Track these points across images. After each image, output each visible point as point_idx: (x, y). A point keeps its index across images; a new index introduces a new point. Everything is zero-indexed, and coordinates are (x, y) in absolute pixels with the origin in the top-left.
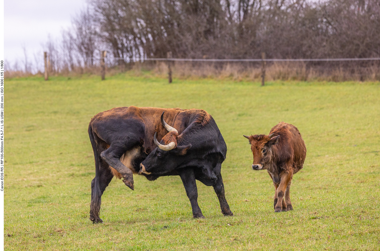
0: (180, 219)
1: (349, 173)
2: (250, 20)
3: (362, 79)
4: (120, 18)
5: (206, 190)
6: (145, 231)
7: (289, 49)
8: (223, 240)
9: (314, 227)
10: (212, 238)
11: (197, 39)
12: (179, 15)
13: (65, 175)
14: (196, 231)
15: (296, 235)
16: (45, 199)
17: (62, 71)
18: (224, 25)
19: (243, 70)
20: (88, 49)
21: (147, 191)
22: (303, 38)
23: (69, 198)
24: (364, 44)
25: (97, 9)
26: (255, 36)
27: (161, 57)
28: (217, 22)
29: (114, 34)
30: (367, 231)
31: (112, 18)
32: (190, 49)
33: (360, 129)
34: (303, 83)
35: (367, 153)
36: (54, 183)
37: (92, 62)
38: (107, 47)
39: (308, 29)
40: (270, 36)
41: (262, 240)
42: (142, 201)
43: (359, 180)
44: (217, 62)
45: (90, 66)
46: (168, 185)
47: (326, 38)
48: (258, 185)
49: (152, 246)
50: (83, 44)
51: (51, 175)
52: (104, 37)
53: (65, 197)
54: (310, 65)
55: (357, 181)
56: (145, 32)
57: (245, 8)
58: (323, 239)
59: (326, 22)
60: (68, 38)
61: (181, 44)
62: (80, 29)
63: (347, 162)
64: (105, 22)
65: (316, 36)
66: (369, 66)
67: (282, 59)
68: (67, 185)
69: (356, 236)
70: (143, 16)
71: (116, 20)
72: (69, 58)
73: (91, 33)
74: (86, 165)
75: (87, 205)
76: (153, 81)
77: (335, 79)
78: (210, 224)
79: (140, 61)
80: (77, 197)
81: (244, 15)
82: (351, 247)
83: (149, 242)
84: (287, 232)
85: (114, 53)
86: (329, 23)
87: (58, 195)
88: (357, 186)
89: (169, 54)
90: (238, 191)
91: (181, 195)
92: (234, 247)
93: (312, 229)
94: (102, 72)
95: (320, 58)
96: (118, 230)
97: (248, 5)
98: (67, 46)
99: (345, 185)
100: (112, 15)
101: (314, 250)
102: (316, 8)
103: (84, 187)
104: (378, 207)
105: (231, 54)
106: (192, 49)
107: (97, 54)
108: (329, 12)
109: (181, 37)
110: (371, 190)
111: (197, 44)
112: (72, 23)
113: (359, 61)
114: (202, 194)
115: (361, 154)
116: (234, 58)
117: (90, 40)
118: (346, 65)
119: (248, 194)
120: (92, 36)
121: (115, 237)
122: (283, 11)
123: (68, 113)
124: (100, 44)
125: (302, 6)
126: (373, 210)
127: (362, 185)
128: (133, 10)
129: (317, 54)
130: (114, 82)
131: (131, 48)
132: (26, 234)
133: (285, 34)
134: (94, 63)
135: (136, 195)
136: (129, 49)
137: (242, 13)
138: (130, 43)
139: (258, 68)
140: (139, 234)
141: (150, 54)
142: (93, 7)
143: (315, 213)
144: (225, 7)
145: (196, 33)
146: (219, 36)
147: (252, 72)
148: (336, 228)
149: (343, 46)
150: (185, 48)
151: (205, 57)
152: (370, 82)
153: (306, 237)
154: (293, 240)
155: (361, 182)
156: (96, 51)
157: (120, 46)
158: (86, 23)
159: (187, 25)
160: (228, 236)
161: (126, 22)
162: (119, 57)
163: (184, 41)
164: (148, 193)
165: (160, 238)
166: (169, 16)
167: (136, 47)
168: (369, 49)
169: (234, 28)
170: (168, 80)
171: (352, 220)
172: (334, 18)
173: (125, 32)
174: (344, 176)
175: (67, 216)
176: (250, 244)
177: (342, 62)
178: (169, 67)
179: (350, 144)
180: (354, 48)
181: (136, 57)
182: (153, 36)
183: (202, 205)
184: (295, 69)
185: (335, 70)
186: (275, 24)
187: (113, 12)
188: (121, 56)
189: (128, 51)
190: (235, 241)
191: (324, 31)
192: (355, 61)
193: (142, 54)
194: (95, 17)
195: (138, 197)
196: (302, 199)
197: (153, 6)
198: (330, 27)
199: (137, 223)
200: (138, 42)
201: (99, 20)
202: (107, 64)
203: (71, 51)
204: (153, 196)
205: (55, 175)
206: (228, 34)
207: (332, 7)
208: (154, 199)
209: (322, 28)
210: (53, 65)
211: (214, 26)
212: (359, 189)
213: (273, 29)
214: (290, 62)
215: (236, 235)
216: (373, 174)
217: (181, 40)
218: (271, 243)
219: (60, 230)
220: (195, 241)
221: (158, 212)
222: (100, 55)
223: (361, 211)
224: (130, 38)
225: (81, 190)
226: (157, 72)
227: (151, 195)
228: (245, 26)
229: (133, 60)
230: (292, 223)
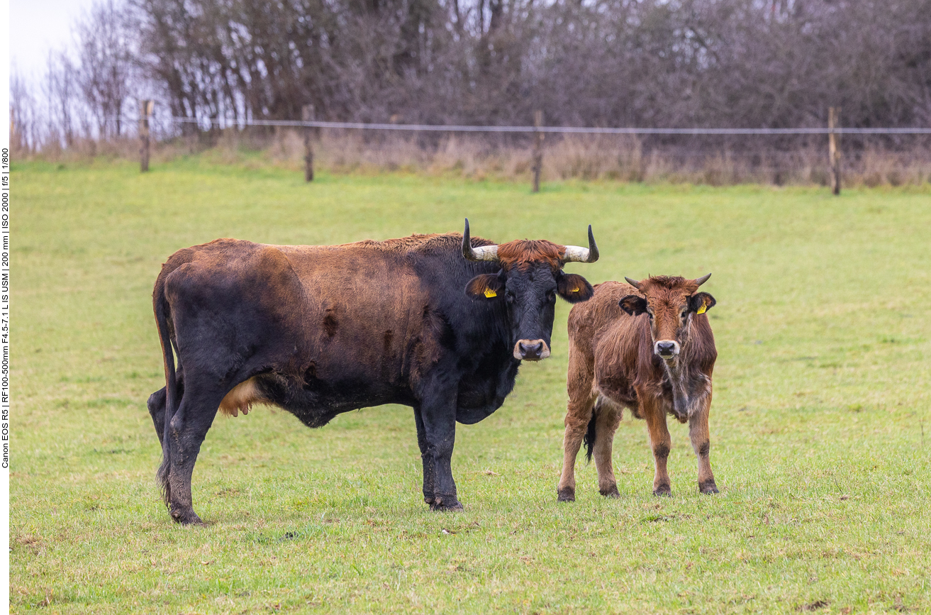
0: (326, 515)
1: (742, 410)
2: (507, 30)
3: (778, 180)
4: (190, 22)
5: (393, 447)
6: (240, 545)
7: (602, 103)
8: (430, 568)
9: (653, 540)
10: (404, 563)
11: (377, 75)
12: (334, 15)
13: (47, 404)
14: (364, 546)
15: (610, 560)
17: (42, 147)
18: (444, 41)
19: (487, 153)
20: (110, 96)
21: (247, 447)
22: (636, 76)
23: (55, 460)
24: (786, 94)
26: (518, 70)
27: (287, 118)
28: (426, 33)
29: (173, 59)
30: (781, 553)
31: (169, 21)
32: (357, 99)
33: (771, 303)
34: (635, 187)
35: (787, 361)
36: (20, 424)
37: (119, 128)
38: (155, 92)
39: (647, 55)
40: (555, 71)
41: (525, 571)
42: (235, 469)
43: (766, 426)
44: (426, 133)
45: (112, 136)
46: (298, 431)
47: (691, 78)
48: (519, 435)
49: (257, 582)
50: (95, 82)
52: (148, 67)
54: (651, 143)
55: (760, 429)
56: (250, 57)
57: (496, 2)
58: (675, 569)
59: (692, 39)
60: (60, 67)
61: (337, 86)
62: (91, 45)
63: (739, 382)
64: (152, 29)
65: (668, 72)
66: (796, 149)
67: (584, 127)
68: (52, 427)
69: (754, 564)
70: (244, 16)
71: (179, 26)
72: (62, 116)
73: (116, 57)
74: (100, 379)
75: (99, 478)
76: (268, 176)
77: (712, 180)
78: (400, 530)
79: (236, 126)
80: (75, 458)
81: (493, 19)
82: (742, 590)
83: (250, 570)
84: (586, 552)
85: (173, 107)
86: (701, 42)
87: (29, 453)
88: (760, 442)
89: (307, 111)
90: (470, 448)
91: (329, 457)
92: (455, 587)
93: (648, 545)
94: (141, 152)
95: (676, 127)
96: (174, 542)
98: (59, 90)
99: (731, 439)
100: (169, 13)
101: (651, 596)
102: (669, 4)
103: (92, 435)
104: (811, 495)
105: (460, 114)
106: (364, 99)
107: (131, 108)
108: (700, 14)
109: (339, 69)
110: (794, 452)
111: (376, 86)
112: (72, 31)
113: (772, 135)
114: (381, 455)
115: (773, 364)
116: (468, 124)
117: (114, 72)
118: (740, 145)
119: (493, 456)
120: (120, 63)
121: (166, 557)
122: (588, 9)
123: (56, 252)
124: (139, 83)
126: (799, 500)
127: (772, 439)
129: (670, 116)
130: (171, 176)
131: (214, 94)
133: (592, 66)
134: (123, 129)
135: (221, 456)
136: (209, 96)
137: (488, 13)
138: (212, 81)
139: (524, 148)
140: (225, 551)
141: (261, 111)
143: (657, 507)
145: (374, 60)
146: (431, 68)
147: (508, 157)
148: (707, 544)
149: (733, 99)
150: (348, 96)
151: (394, 118)
152: (797, 188)
153: (632, 564)
154: (600, 572)
155: (772, 433)
156: (129, 101)
157: (187, 89)
158: (105, 31)
159: (352, 40)
160: (443, 560)
161: (203, 29)
162: (184, 115)
163: (344, 78)
164: (250, 450)
165: (277, 561)
166: (308, 18)
167: (228, 91)
168: (797, 106)
169: (469, 50)
170: (303, 174)
171: (746, 525)
172: (713, 30)
173: (201, 55)
174: (729, 417)
175: (49, 504)
177: (730, 137)
178: (307, 143)
179: (745, 339)
180: (762, 102)
181: (225, 117)
182: (270, 67)
183: (380, 481)
184: (615, 153)
185: (713, 156)
186: (568, 40)
187: (173, 6)
188: (189, 112)
189: (206, 102)
190: (458, 573)
191: (688, 61)
192: (762, 136)
193: (241, 109)
194: (126, 17)
195: (224, 461)
196: (625, 471)
198: (703, 50)
199: (219, 525)
200: (232, 79)
201: (138, 23)
202: (155, 132)
203: (69, 100)
204: (261, 458)
205: (21, 403)
206: (452, 63)
208: (263, 466)
209: (682, 54)
210: (23, 132)
211: (418, 44)
212: (765, 448)
213: (562, 54)
214: (603, 134)
215: (463, 558)
216: (801, 414)
217: (338, 77)
218: (546, 579)
219: (31, 539)
220: (362, 571)
221: (272, 498)
222: (139, 110)
223: (768, 503)
224: (212, 69)
225: (84, 441)
226: (276, 154)
227: (258, 457)
228: (495, 45)
229: (219, 124)
230: (600, 530)
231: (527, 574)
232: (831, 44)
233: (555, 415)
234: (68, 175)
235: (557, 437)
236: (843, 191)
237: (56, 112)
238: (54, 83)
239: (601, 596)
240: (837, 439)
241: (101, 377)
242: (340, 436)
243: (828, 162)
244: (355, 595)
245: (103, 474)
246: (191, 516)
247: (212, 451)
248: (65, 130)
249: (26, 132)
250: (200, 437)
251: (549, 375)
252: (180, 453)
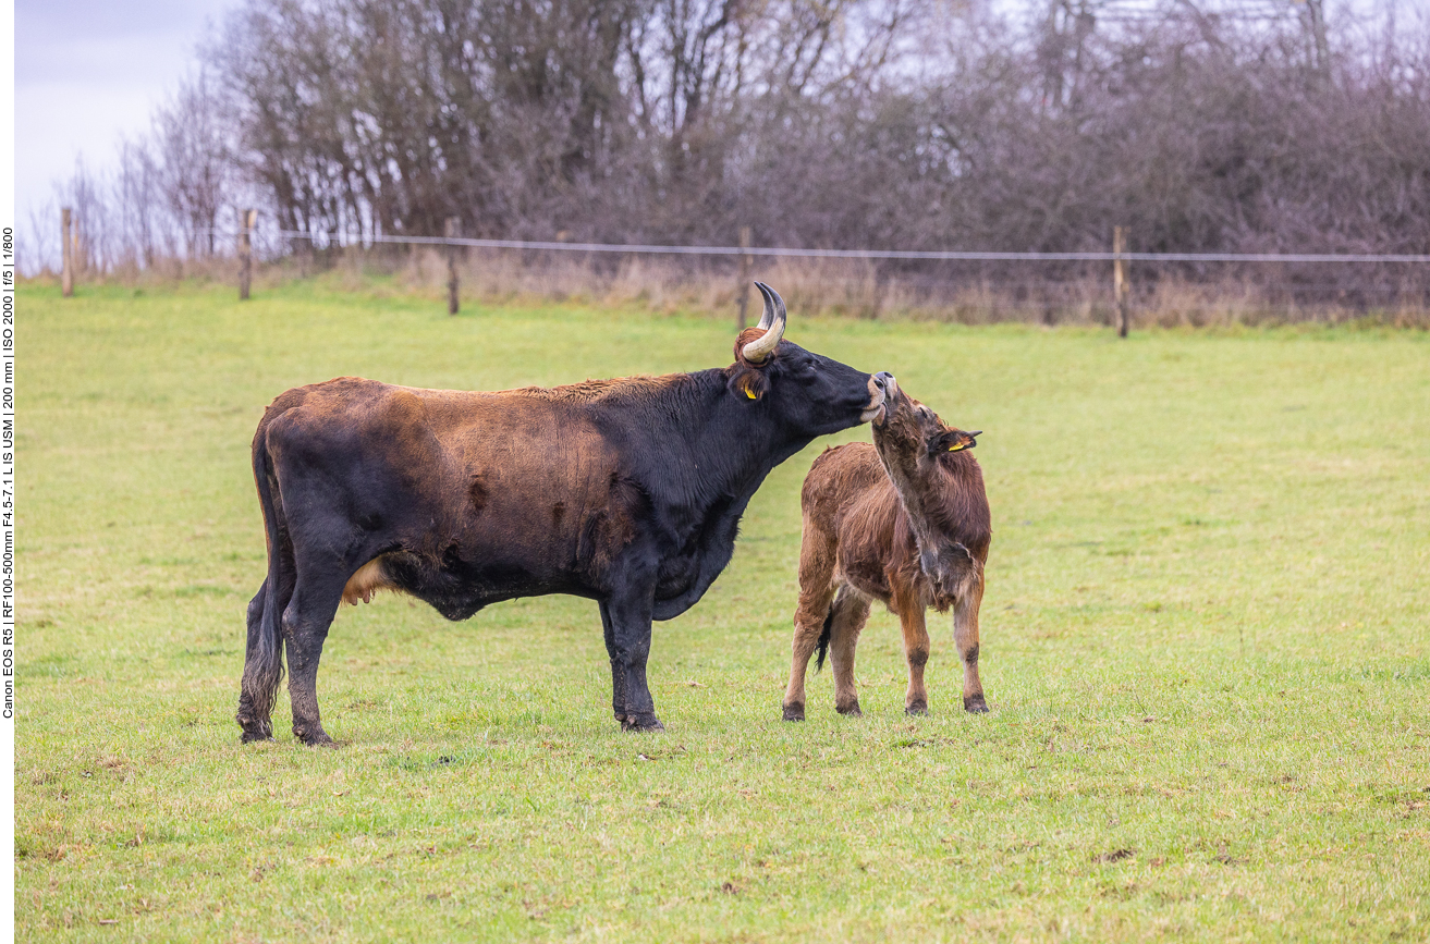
0: (490, 735)
1: (1009, 608)
2: (706, 125)
3: (1049, 318)
4: (304, 111)
5: (565, 651)
6: (382, 772)
7: (826, 218)
8: (625, 804)
9: (907, 771)
10: (592, 796)
11: (541, 181)
12: (486, 105)
13: (124, 592)
14: (540, 774)
15: (853, 795)
16: (63, 664)
17: (114, 267)
18: (625, 137)
19: (680, 280)
20: (201, 203)
21: (379, 648)
22: (869, 185)
23: (137, 663)
24: (1060, 209)
25: (231, 77)
26: (720, 176)
27: (426, 233)
28: (602, 129)
29: (282, 158)
30: (1071, 789)
31: (277, 109)
32: (515, 210)
33: (1042, 473)
34: (867, 325)
35: (1065, 547)
36: (91, 617)
37: (212, 245)
38: (259, 199)
39: (884, 158)
40: (765, 178)
41: (746, 808)
42: (366, 676)
43: (1041, 628)
44: (602, 254)
45: (203, 254)
46: (444, 629)
47: (940, 188)
48: (727, 637)
49: (404, 819)
50: (183, 186)
51: (79, 590)
52: (251, 167)
53: (124, 660)
54: (888, 269)
55: (1034, 632)
56: (379, 156)
57: (691, 89)
58: (937, 808)
59: (940, 138)
60: (138, 166)
61: (490, 194)
62: (176, 140)
63: (1003, 572)
64: (256, 119)
65: (910, 180)
66: (1072, 279)
67: (803, 248)
68: (130, 622)
69: (1038, 803)
70: (372, 104)
71: (290, 116)
72: (139, 229)
73: (210, 154)
74: (190, 561)
75: (194, 686)
76: (401, 307)
77: (965, 317)
78: (583, 755)
79: (361, 244)
80: (161, 661)
81: (688, 110)
82: (1022, 835)
84: (823, 784)
85: (280, 217)
86: (953, 142)
87: (103, 653)
88: (1033, 649)
89: (452, 225)
90: (665, 653)
91: (485, 662)
92: (658, 828)
93: (902, 777)
94: (241, 274)
95: (919, 250)
96: (297, 767)
97: (699, 80)
98: (136, 195)
99: (996, 644)
100: (278, 99)
101: (908, 841)
102: (911, 94)
103: (182, 631)
104: (1106, 715)
105: (646, 231)
106: (524, 211)
107: (228, 219)
108: (952, 106)
109: (492, 173)
110: (1078, 661)
111: (540, 194)
112: (153, 120)
113: (1042, 261)
114: (551, 660)
115: (1047, 551)
116: (655, 243)
117: (207, 174)
118: (1001, 273)
119: (695, 663)
120: (214, 163)
121: (288, 786)
122: (809, 99)
123: (132, 400)
124: (239, 187)
125: (867, 86)
126: (1091, 722)
127: (1049, 645)
128: (343, 86)
129: (913, 236)
130: (277, 306)
131: (334, 202)
133: (814, 172)
134: (217, 246)
135: (348, 659)
136: (327, 206)
137: (681, 104)
138: (331, 186)
139: (727, 275)
140: (362, 778)
141: (393, 224)
142: (218, 73)
143: (912, 728)
144: (629, 83)
145: (538, 162)
146: (609, 171)
147: (706, 284)
148: (976, 776)
149: (992, 215)
150: (503, 206)
151: (562, 235)
152: (1073, 328)
153: (882, 801)
154: (842, 810)
155: (1049, 637)
156: (225, 210)
157: (299, 195)
158: (195, 122)
159: (509, 136)
160: (640, 794)
161: (319, 121)
162: (296, 228)
163: (499, 184)
164: (384, 652)
165: (429, 792)
166: (454, 107)
167: (350, 198)
168: (1073, 225)
169: (655, 151)
170: (446, 305)
171: (1025, 752)
172: (967, 127)
173: (317, 152)
174: (992, 617)
175: (134, 717)
176: (707, 819)
177: (989, 263)
178: (451, 265)
179: (1010, 518)
180: (1029, 219)
181: (347, 232)
182: (405, 169)
183: (554, 693)
184: (842, 282)
185: (967, 287)
186: (783, 139)
187: (281, 91)
188: (301, 226)
189: (323, 212)
190: (660, 809)
191: (935, 165)
192: (1029, 262)
193: (367, 222)
194: (222, 103)
195: (352, 665)
196: (865, 683)
197: (406, 73)
198: (955, 153)
199: (355, 746)
200: (356, 184)
201: (237, 112)
202: (258, 250)
203: (149, 208)
204: (399, 662)
205: (92, 591)
206: (636, 166)
207: (962, 92)
208: (402, 673)
209: (930, 158)
210: (90, 248)
211: (593, 141)
212: (1040, 656)
213: (777, 157)
214: (827, 258)
215: (666, 791)
216: (1084, 614)
217: (490, 183)
218: (774, 819)
219: (115, 761)
220: (538, 807)
221: (418, 713)
222: (237, 220)
223: (1053, 726)
224: (331, 171)
225: (173, 639)
226: (412, 280)
227: (395, 662)
228: (691, 143)
229: (339, 241)
230: (840, 758)
231: (748, 812)
232: (1117, 146)
233: (770, 612)
234: (148, 303)
235: (774, 640)
236: (1132, 332)
237: (132, 223)
238: (130, 186)
239: (843, 841)
240: (1132, 646)
241: (192, 558)
242: (498, 636)
243: (1113, 297)
244: (530, 836)
245: (200, 681)
246: (318, 733)
247: (335, 653)
248: (143, 245)
249: (94, 248)
250: (322, 633)
251: (761, 561)
252: (298, 655)
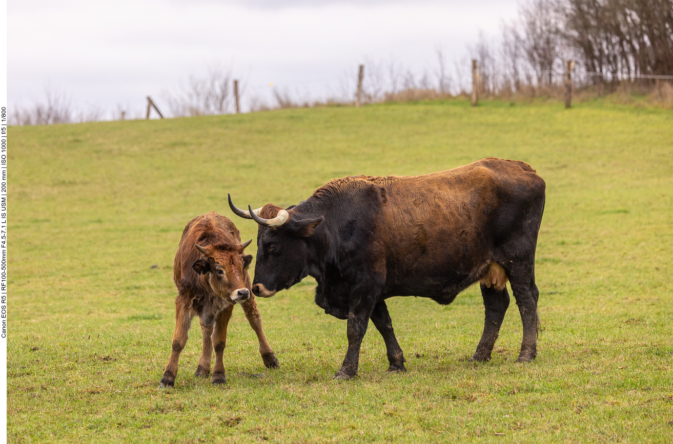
4: (598, 8)
6: (644, 356)
16: (473, 298)
17: (500, 91)
20: (545, 57)
21: (640, 292)
27: (663, 73)
29: (588, 33)
37: (550, 79)
38: (575, 55)
45: (546, 85)
49: (656, 381)
50: (535, 48)
52: (571, 39)
56: (638, 33)
60: (512, 38)
62: (532, 24)
64: (574, 13)
70: (636, 6)
72: (512, 71)
73: (550, 31)
76: (651, 112)
79: (629, 79)
83: (651, 373)
85: (586, 65)
94: (566, 95)
98: (511, 53)
100: (585, 3)
107: (559, 66)
112: (520, 13)
117: (548, 42)
120: (552, 36)
121: (594, 363)
124: (565, 49)
130: (585, 112)
131: (615, 57)
132: (445, 354)
134: (554, 80)
136: (611, 59)
138: (613, 48)
141: (646, 69)
156: (558, 61)
158: (542, 14)
161: (607, 14)
162: (595, 70)
167: (624, 55)
173: (606, 31)
175: (512, 326)
181: (622, 72)
182: (652, 40)
188: (598, 69)
189: (609, 62)
193: (633, 68)
195: (626, 300)
200: (627, 47)
201: (564, 9)
202: (575, 82)
203: (517, 60)
208: (652, 305)
210: (486, 81)
221: (662, 325)
222: (564, 67)
224: (614, 41)
226: (656, 98)
227: (648, 298)
229: (617, 77)
234: (517, 110)
238: (507, 48)
247: (617, 294)
248: (514, 79)
249: (488, 81)
